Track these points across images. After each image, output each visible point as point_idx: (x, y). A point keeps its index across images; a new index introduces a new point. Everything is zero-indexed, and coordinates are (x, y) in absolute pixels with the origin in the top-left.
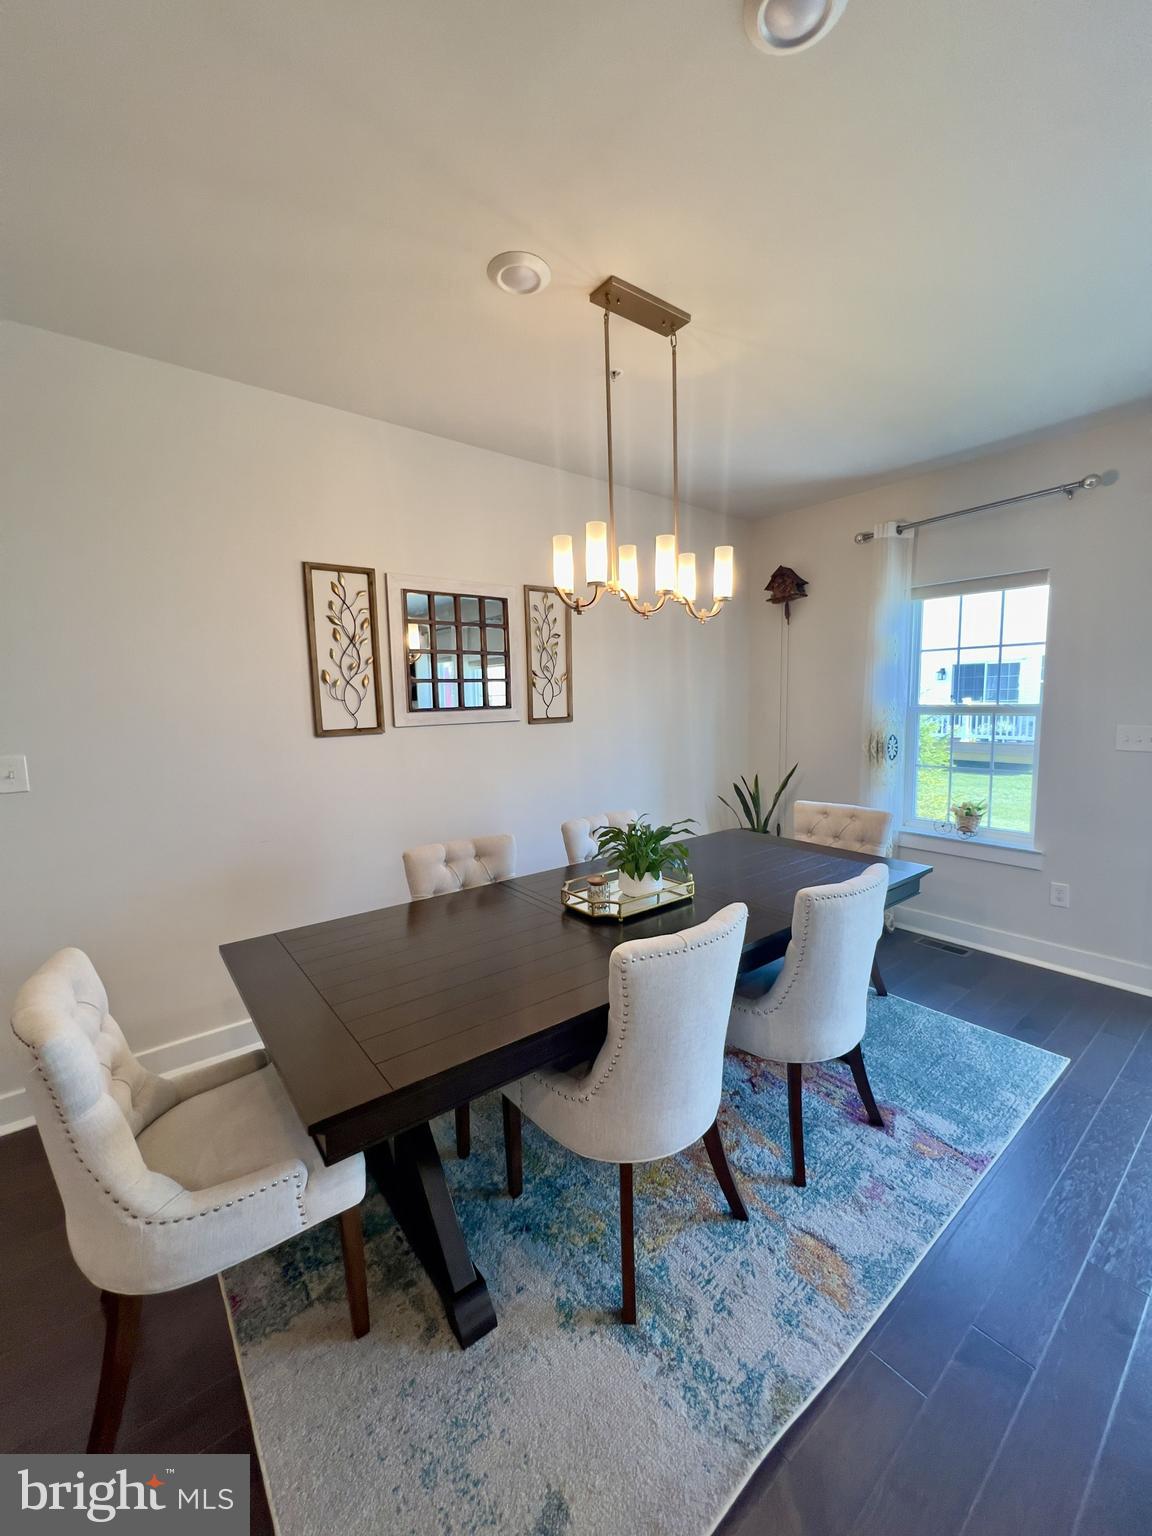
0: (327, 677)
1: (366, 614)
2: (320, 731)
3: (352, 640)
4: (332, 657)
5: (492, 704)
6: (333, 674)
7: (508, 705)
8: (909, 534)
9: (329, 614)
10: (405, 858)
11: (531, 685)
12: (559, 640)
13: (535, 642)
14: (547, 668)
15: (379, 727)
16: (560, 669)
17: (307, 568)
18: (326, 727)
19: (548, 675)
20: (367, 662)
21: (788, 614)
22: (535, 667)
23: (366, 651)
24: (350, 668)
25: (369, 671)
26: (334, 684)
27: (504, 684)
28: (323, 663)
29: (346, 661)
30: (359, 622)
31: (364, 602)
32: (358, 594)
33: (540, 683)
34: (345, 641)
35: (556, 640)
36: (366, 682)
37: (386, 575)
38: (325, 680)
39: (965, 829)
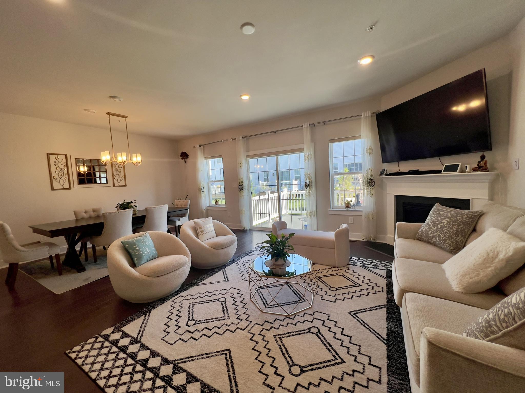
0: (55, 178)
1: (65, 164)
2: (53, 189)
3: (61, 169)
4: (56, 173)
5: (102, 183)
6: (56, 176)
7: (107, 183)
8: (202, 147)
9: (55, 164)
10: (74, 212)
11: (114, 178)
12: (121, 168)
13: (114, 169)
14: (118, 175)
15: (70, 188)
16: (122, 174)
17: (48, 155)
18: (55, 188)
19: (119, 176)
20: (66, 174)
21: (185, 162)
22: (115, 174)
23: (65, 172)
24: (61, 175)
25: (67, 176)
26: (57, 179)
27: (106, 178)
28: (53, 174)
29: (60, 174)
30: (63, 165)
31: (65, 161)
32: (63, 160)
33: (116, 178)
34: (59, 170)
35: (120, 168)
36: (66, 178)
37: (70, 155)
38: (54, 178)
39: (216, 204)
